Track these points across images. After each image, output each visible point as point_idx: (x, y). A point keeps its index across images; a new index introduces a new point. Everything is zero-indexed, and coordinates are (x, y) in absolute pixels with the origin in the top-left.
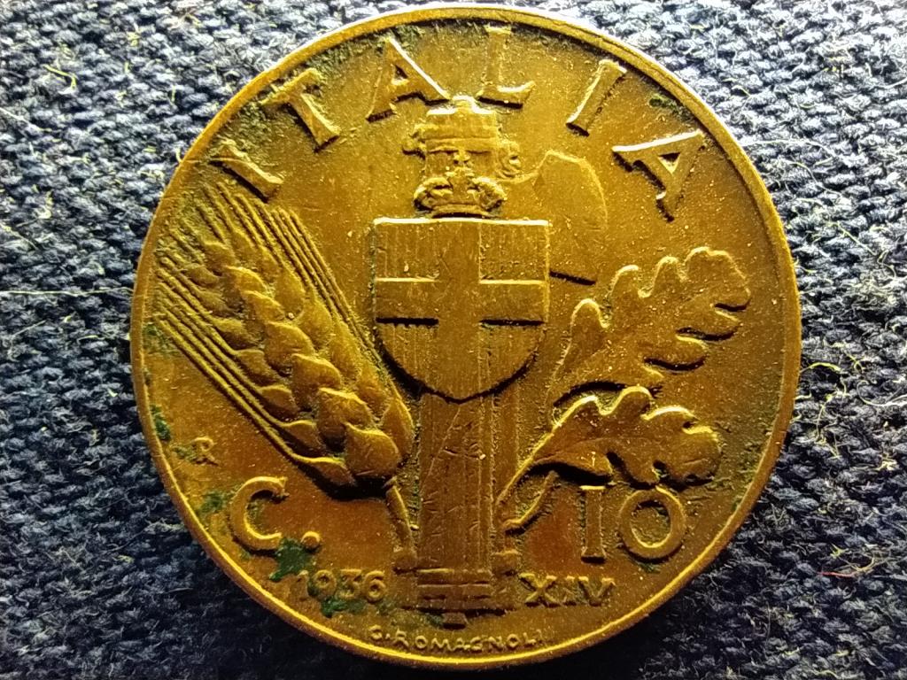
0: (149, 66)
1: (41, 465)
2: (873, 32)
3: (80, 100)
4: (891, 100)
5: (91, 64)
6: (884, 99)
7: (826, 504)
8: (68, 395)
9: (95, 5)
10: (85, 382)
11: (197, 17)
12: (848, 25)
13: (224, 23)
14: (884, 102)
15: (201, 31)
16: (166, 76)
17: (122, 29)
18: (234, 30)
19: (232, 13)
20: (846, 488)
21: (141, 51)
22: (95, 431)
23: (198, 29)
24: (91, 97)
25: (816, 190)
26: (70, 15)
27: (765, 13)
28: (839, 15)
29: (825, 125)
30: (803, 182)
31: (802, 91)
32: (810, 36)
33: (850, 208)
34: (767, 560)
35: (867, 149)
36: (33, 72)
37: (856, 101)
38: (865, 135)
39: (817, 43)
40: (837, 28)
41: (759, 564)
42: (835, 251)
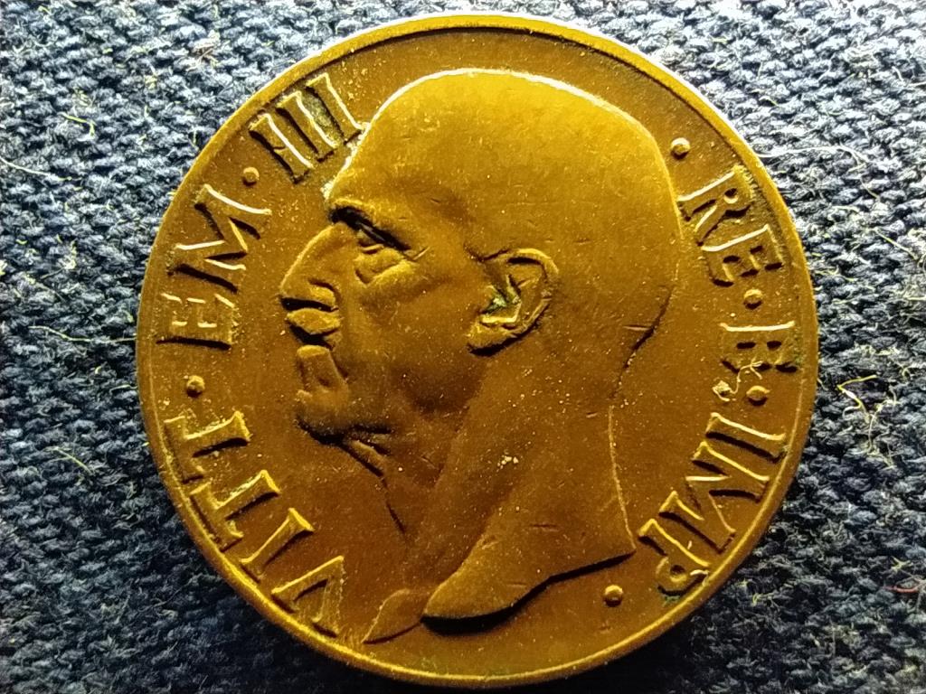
0: (167, 109)
1: (77, 522)
2: (898, 35)
3: (100, 147)
4: (921, 102)
5: (109, 109)
6: (913, 102)
7: (884, 516)
8: (102, 448)
9: (111, 50)
10: (119, 433)
11: (214, 56)
12: (872, 30)
13: (243, 62)
14: (914, 104)
15: (219, 70)
16: (186, 118)
17: (138, 72)
18: (253, 68)
19: (250, 51)
20: (903, 499)
21: (159, 94)
22: (131, 483)
23: (216, 68)
24: (111, 143)
25: (852, 197)
26: (84, 61)
27: (787, 22)
28: (862, 20)
29: (856, 131)
30: (837, 190)
31: (830, 98)
32: (834, 43)
33: (886, 213)
34: (828, 577)
35: (900, 152)
36: (50, 120)
37: (885, 106)
38: (897, 138)
39: (842, 49)
40: (861, 33)
41: (821, 582)
42: (875, 257)
